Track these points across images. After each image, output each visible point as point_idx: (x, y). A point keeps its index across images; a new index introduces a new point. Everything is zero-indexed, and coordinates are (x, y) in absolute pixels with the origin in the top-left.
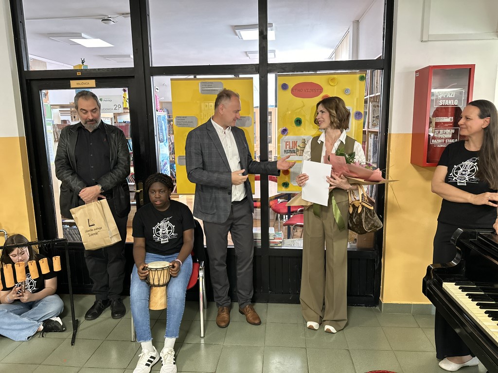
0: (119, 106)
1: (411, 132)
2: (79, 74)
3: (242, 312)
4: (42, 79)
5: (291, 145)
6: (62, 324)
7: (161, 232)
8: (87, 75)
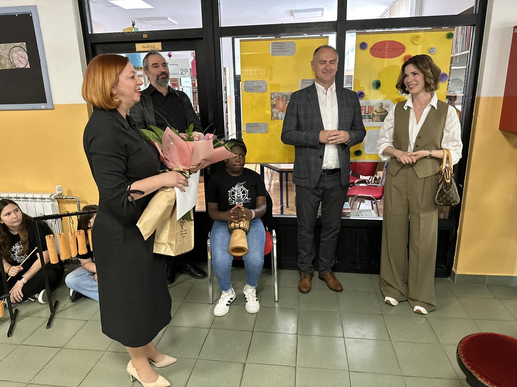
0: (186, 71)
1: (503, 96)
2: (145, 36)
3: (321, 278)
4: (107, 42)
5: (367, 110)
7: (236, 195)
8: (153, 37)
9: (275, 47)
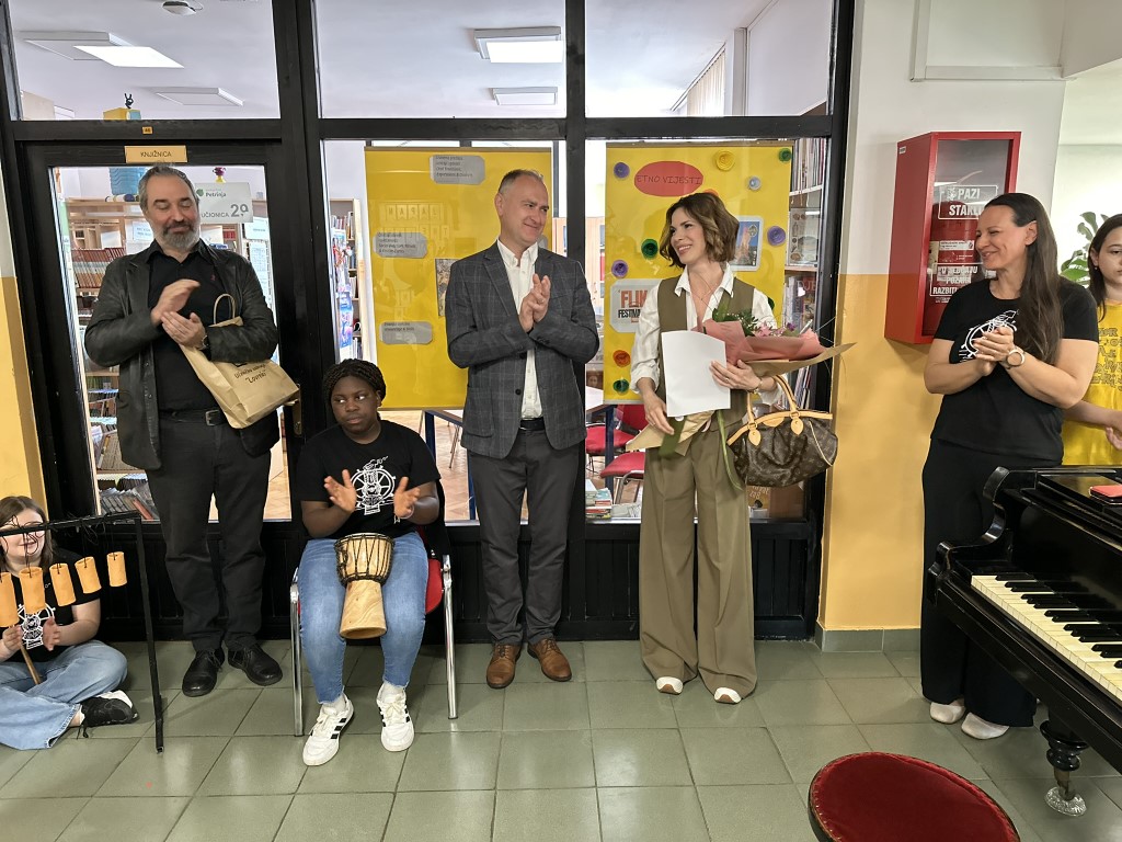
3: (533, 653)
4: (55, 141)
7: (365, 489)
9: (441, 166)
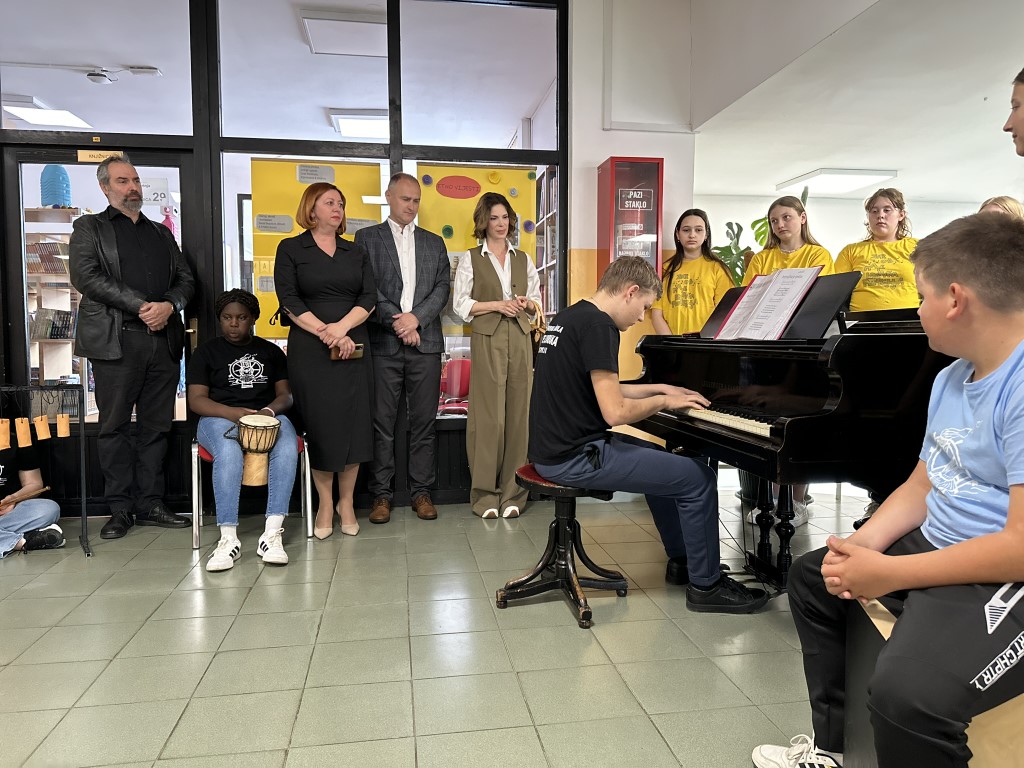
0: (162, 196)
1: (595, 248)
6: (61, 532)
7: (242, 370)
8: (109, 142)
9: (304, 172)
